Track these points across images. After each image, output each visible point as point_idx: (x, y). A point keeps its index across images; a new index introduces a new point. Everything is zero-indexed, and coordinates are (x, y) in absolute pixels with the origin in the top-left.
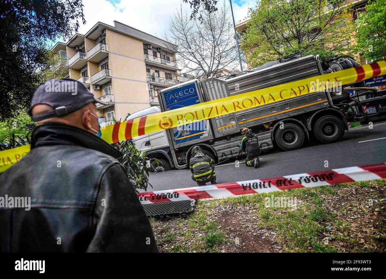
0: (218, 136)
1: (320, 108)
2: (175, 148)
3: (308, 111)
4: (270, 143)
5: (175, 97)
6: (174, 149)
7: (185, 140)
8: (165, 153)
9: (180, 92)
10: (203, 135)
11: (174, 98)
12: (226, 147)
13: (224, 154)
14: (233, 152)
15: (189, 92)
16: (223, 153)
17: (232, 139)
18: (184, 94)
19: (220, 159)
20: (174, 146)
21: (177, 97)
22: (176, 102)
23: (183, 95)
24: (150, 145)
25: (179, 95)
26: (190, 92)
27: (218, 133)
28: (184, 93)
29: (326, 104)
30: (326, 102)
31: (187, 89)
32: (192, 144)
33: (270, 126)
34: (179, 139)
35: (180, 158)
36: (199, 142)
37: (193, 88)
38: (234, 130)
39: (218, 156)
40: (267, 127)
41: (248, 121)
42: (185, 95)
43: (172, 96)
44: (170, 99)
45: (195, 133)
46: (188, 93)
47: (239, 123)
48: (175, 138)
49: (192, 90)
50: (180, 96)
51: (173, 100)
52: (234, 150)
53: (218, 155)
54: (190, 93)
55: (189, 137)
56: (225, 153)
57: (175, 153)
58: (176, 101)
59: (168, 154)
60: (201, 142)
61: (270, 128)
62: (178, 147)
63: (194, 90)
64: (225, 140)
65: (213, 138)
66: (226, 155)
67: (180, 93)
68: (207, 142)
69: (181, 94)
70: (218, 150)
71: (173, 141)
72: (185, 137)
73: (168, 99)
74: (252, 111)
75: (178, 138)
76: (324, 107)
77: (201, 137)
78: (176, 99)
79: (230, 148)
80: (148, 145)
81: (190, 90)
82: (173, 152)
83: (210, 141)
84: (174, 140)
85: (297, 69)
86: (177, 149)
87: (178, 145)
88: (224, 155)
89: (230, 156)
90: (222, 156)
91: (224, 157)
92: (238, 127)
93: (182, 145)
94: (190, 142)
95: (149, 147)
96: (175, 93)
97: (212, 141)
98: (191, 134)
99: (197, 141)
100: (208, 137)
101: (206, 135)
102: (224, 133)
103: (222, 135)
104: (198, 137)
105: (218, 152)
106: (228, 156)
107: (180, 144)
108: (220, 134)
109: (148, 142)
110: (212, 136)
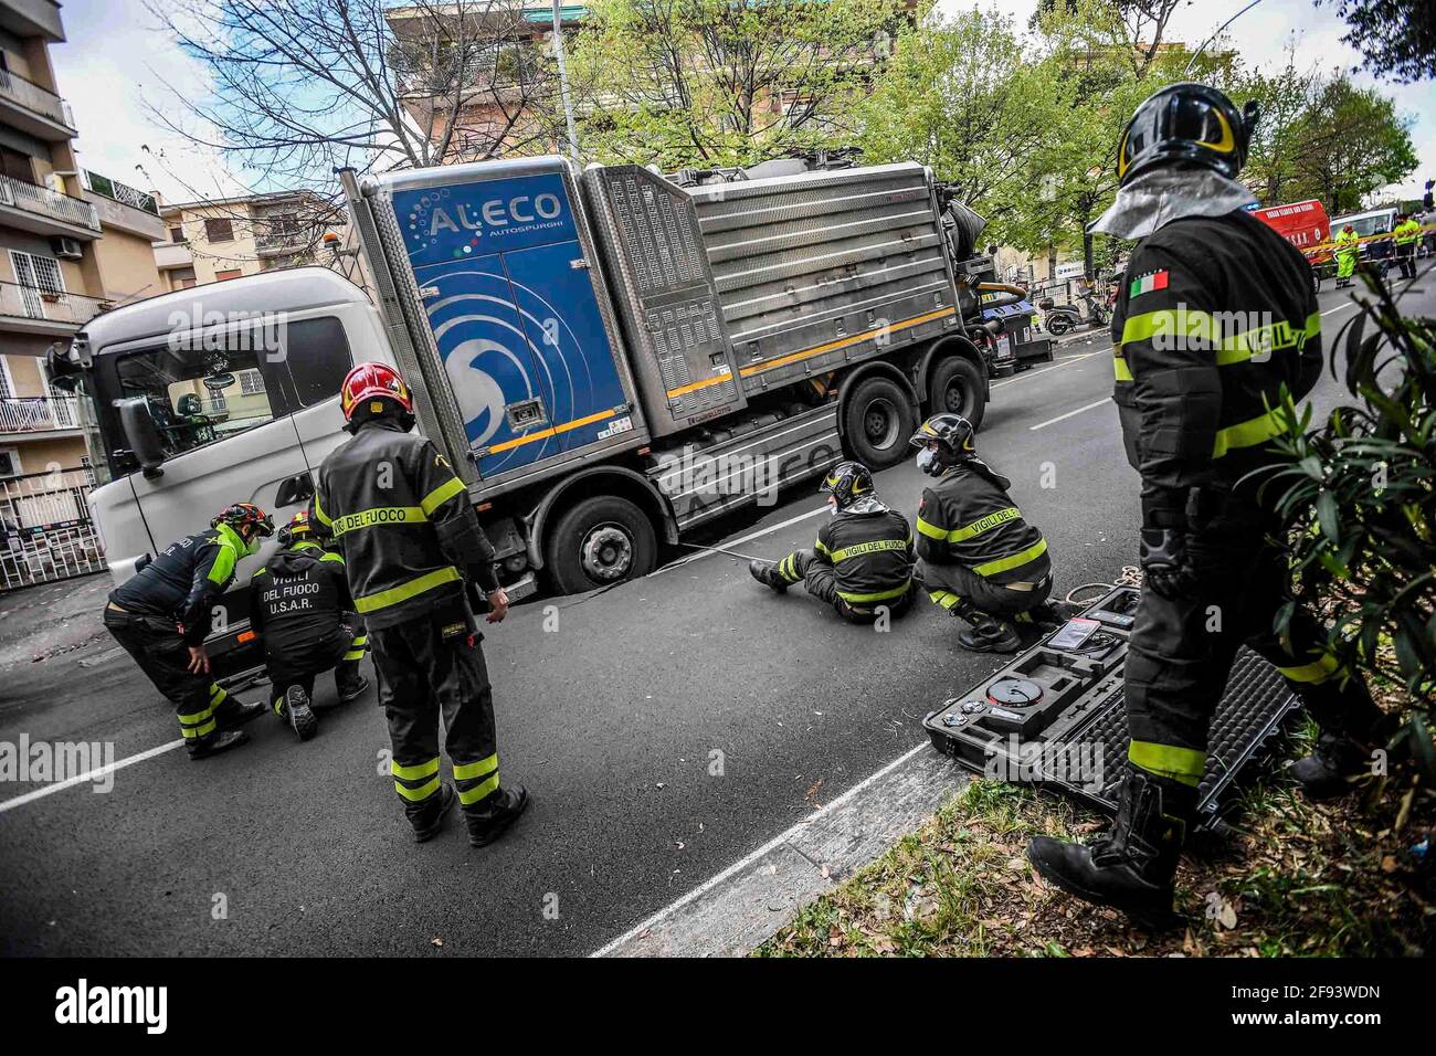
0: (668, 425)
1: (941, 332)
3: (919, 339)
4: (836, 446)
5: (459, 223)
7: (526, 455)
9: (486, 206)
10: (611, 424)
11: (456, 229)
13: (697, 503)
15: (534, 212)
16: (695, 499)
18: (508, 216)
19: (683, 524)
20: (475, 487)
21: (473, 227)
22: (465, 255)
23: (505, 222)
25: (480, 218)
26: (541, 213)
27: (668, 414)
28: (508, 211)
29: (953, 321)
30: (951, 316)
31: (526, 198)
32: (562, 470)
33: (831, 388)
34: (495, 449)
36: (594, 460)
37: (553, 198)
38: (726, 400)
39: (676, 514)
40: (820, 389)
41: (770, 366)
42: (513, 223)
43: (441, 221)
44: (434, 232)
45: (578, 417)
46: (532, 218)
47: (744, 373)
48: (474, 444)
49: (548, 206)
50: (486, 228)
51: (449, 241)
53: (675, 507)
54: (539, 220)
55: (544, 439)
58: (467, 249)
60: (601, 457)
61: (832, 392)
62: (489, 493)
63: (557, 205)
64: (697, 445)
65: (648, 440)
66: (704, 508)
67: (492, 208)
68: (628, 458)
69: (494, 218)
72: (526, 439)
73: (419, 230)
74: (780, 328)
75: (491, 442)
76: (950, 329)
77: (602, 435)
78: (467, 236)
80: (298, 501)
81: (539, 199)
83: (641, 452)
84: (471, 457)
85: (889, 197)
86: (488, 506)
87: (491, 480)
88: (696, 507)
89: (717, 509)
90: (691, 513)
91: (699, 516)
92: (740, 389)
93: (514, 479)
94: (553, 460)
96: (460, 208)
97: (645, 450)
98: (555, 425)
99: (582, 457)
100: (634, 434)
101: (624, 424)
102: (693, 412)
103: (685, 424)
104: (587, 435)
105: (674, 498)
106: (712, 511)
107: (503, 476)
108: (676, 417)
109: (303, 478)
110: (644, 428)
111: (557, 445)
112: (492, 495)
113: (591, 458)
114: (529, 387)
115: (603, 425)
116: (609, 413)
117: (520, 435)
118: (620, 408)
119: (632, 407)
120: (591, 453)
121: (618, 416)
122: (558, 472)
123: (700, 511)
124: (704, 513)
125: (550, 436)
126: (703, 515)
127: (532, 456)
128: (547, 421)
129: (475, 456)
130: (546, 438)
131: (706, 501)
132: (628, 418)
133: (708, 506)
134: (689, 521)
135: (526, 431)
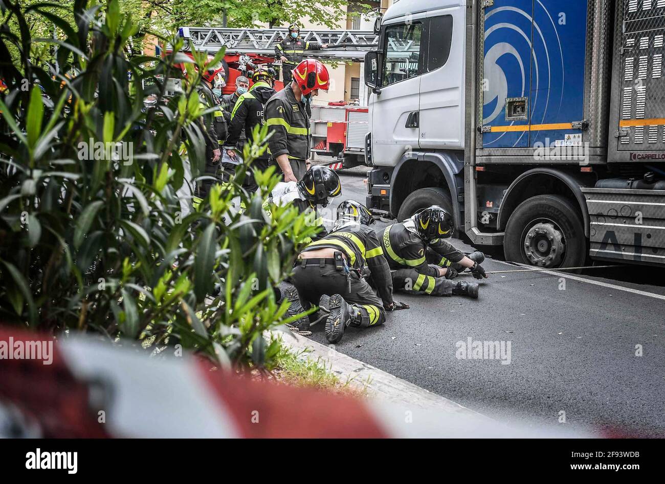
2: (478, 161)
6: (475, 166)
7: (509, 140)
8: (450, 167)
10: (566, 136)
12: (627, 213)
13: (610, 239)
14: (644, 243)
16: (610, 234)
19: (594, 250)
20: (478, 152)
24: (418, 126)
27: (615, 143)
34: (495, 129)
35: (491, 206)
39: (592, 239)
52: (649, 236)
53: (593, 232)
55: (522, 132)
56: (616, 234)
57: (477, 180)
59: (456, 175)
60: (552, 161)
64: (635, 183)
65: (597, 161)
66: (617, 246)
68: (572, 168)
70: (599, 216)
72: (512, 128)
75: (493, 123)
80: (412, 127)
82: (469, 174)
83: (583, 169)
84: (479, 130)
86: (482, 168)
87: (486, 151)
88: (610, 241)
90: (604, 245)
91: (610, 251)
94: (522, 151)
95: (414, 135)
97: (588, 169)
98: (531, 123)
102: (636, 147)
103: (627, 157)
105: (594, 223)
106: (623, 253)
107: (493, 151)
108: (621, 147)
109: (415, 114)
110: (599, 149)
111: (529, 140)
112: (484, 162)
114: (523, 89)
115: (561, 134)
116: (568, 126)
117: (508, 124)
118: (577, 124)
119: (584, 125)
121: (573, 131)
122: (524, 162)
123: (613, 247)
124: (615, 250)
125: (526, 131)
126: (614, 252)
127: (511, 143)
128: (526, 118)
129: (482, 130)
130: (523, 132)
131: (620, 241)
132: (581, 135)
133: (621, 247)
134: (600, 251)
135: (513, 122)
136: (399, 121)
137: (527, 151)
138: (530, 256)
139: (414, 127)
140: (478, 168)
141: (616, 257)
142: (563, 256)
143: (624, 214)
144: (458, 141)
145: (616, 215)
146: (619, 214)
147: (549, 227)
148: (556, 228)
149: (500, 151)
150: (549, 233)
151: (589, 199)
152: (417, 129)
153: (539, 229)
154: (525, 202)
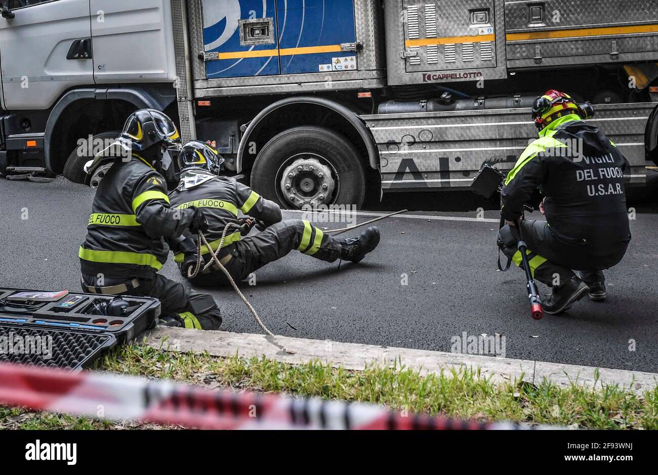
0: (399, 75)
2: (199, 94)
6: (195, 100)
7: (249, 68)
10: (334, 59)
12: (428, 137)
14: (452, 167)
16: (408, 162)
17: (459, 105)
19: (387, 183)
20: (198, 85)
24: (90, 57)
27: (402, 62)
32: (276, 92)
34: (223, 56)
36: (311, 89)
38: (478, 64)
39: (383, 170)
41: (552, 36)
45: (301, 46)
47: (511, 38)
48: (208, 47)
52: (458, 159)
53: (383, 163)
55: (267, 58)
56: (416, 160)
57: (196, 118)
60: (317, 89)
62: (211, 93)
64: (431, 106)
65: (374, 85)
66: (416, 174)
68: (348, 97)
70: (391, 144)
71: (196, 61)
72: (251, 54)
75: (221, 49)
77: (324, 67)
79: (443, 143)
80: (79, 58)
82: (186, 111)
83: (361, 95)
84: (201, 57)
86: (208, 103)
87: (214, 82)
88: (408, 170)
89: (434, 181)
90: (399, 174)
91: (409, 180)
92: (501, 57)
93: (232, 87)
94: (270, 80)
95: (85, 69)
97: (368, 95)
98: (281, 47)
99: (300, 84)
100: (356, 75)
101: (349, 62)
102: (430, 68)
103: (418, 79)
104: (308, 64)
105: (383, 152)
106: (426, 181)
107: (224, 82)
108: (410, 69)
109: (85, 42)
110: (375, 71)
111: (278, 66)
113: (306, 88)
114: (265, 9)
115: (326, 58)
116: (335, 48)
117: (246, 48)
118: (346, 46)
119: (360, 47)
120: (306, 82)
121: (344, 54)
122: (273, 91)
123: (411, 176)
124: (415, 179)
125: (273, 57)
126: (414, 181)
127: (253, 70)
128: (274, 42)
129: (205, 58)
130: (269, 57)
131: (421, 168)
132: (354, 58)
133: (423, 174)
134: (395, 182)
135: (253, 46)
136: (55, 51)
137: (277, 79)
138: (293, 199)
139: (84, 57)
140: (200, 103)
141: (418, 186)
142: (334, 193)
143: (422, 140)
144: (163, 72)
145: (413, 141)
146: (417, 140)
147: (313, 163)
148: (323, 162)
149: (235, 81)
150: (317, 170)
151: (373, 127)
152: (89, 61)
153: (302, 166)
154: (277, 136)
